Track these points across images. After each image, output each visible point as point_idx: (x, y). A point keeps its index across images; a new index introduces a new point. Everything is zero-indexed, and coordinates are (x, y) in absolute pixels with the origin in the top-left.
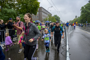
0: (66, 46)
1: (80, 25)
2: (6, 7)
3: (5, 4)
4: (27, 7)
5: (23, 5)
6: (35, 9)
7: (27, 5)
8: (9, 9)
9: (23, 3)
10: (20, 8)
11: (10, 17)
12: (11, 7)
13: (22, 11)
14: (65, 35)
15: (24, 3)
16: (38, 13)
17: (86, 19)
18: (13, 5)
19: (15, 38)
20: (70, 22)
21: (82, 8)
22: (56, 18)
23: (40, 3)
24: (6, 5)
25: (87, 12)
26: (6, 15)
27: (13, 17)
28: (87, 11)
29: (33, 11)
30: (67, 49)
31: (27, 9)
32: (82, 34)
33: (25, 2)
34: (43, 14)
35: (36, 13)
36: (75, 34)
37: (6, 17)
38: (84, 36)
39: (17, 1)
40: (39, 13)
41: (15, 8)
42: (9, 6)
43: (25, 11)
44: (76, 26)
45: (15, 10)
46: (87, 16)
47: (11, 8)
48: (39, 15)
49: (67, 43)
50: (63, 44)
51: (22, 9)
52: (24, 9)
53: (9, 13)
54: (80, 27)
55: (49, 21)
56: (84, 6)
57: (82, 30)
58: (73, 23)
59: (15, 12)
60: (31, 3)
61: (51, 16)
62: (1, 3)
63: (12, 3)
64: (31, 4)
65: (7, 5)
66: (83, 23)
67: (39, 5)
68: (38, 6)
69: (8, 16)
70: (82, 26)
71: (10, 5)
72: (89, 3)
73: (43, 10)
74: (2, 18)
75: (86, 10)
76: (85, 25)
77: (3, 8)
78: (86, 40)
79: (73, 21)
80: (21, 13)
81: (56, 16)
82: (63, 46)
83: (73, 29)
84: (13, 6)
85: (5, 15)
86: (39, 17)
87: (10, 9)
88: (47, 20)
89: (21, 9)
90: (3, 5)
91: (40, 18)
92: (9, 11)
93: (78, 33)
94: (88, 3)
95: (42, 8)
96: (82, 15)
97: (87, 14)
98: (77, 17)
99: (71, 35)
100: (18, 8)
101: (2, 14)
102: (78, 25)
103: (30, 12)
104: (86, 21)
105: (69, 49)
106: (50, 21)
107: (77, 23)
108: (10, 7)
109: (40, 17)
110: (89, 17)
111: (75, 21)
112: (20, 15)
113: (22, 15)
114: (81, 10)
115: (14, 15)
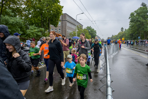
0: (107, 77)
1: (129, 42)
2: (7, 14)
3: (6, 8)
4: (41, 14)
5: (35, 11)
6: (56, 17)
7: (41, 10)
8: (12, 16)
10: (30, 16)
11: (14, 31)
12: (15, 14)
13: (33, 21)
14: (104, 60)
15: (38, 8)
16: (60, 23)
17: (138, 33)
18: (18, 11)
20: (112, 38)
21: (132, 15)
22: (89, 32)
23: (63, 7)
24: (7, 10)
25: (140, 21)
27: (19, 30)
28: (139, 19)
29: (52, 20)
30: (109, 83)
32: (133, 58)
33: (38, 5)
34: (68, 24)
35: (57, 23)
36: (121, 57)
38: (135, 61)
39: (26, 4)
40: (62, 23)
41: (22, 16)
42: (13, 12)
43: (39, 20)
44: (122, 45)
45: (21, 19)
46: (140, 27)
47: (15, 16)
48: (62, 26)
49: (108, 73)
50: (102, 75)
51: (34, 17)
52: (37, 17)
53: (12, 25)
54: (129, 46)
56: (135, 12)
57: (131, 50)
58: (117, 39)
59: (21, 21)
60: (49, 7)
61: (81, 28)
63: (17, 8)
64: (48, 9)
66: (134, 39)
67: (62, 10)
68: (60, 13)
69: (10, 28)
70: (132, 44)
71: (13, 11)
72: (142, 6)
73: (68, 18)
75: (137, 18)
76: (137, 42)
77: (2, 16)
78: (139, 66)
79: (117, 36)
80: (32, 24)
81: (89, 28)
82: (102, 77)
83: (117, 50)
84: (18, 12)
86: (62, 31)
87: (13, 18)
88: (74, 35)
89: (31, 18)
90: (1, 11)
92: (11, 20)
93: (125, 55)
94: (141, 8)
95: (66, 15)
96: (132, 27)
97: (139, 25)
98: (124, 30)
99: (114, 60)
100: (27, 16)
102: (125, 43)
103: (46, 21)
104: (138, 37)
105: (112, 82)
107: (123, 39)
108: (13, 14)
109: (64, 30)
110: (143, 29)
111: (121, 36)
112: (30, 27)
113: (33, 26)
114: (129, 18)
115: (21, 28)
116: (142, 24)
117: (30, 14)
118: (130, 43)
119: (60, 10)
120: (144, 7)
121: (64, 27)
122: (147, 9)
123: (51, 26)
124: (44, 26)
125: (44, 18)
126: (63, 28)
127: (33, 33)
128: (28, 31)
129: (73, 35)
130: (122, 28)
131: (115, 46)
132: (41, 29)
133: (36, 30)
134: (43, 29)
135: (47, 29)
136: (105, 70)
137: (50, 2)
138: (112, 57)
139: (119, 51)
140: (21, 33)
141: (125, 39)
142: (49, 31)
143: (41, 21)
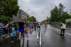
4: (8, 10)
5: (5, 8)
6: (16, 11)
7: (8, 8)
10: (2, 10)
13: (4, 13)
16: (18, 14)
17: (54, 19)
20: (43, 21)
21: (51, 11)
22: (33, 19)
25: (55, 14)
29: (14, 13)
32: (53, 30)
34: (22, 15)
35: (17, 14)
36: (48, 30)
38: (53, 32)
40: (19, 14)
44: (48, 24)
48: (19, 16)
51: (4, 11)
52: (6, 11)
56: (53, 10)
57: (52, 27)
61: (29, 17)
64: (12, 7)
67: (19, 8)
73: (22, 12)
79: (45, 21)
81: (32, 17)
94: (55, 8)
95: (21, 11)
96: (52, 16)
97: (55, 15)
98: (48, 18)
99: (45, 32)
104: (54, 21)
106: (29, 21)
107: (48, 22)
110: (56, 17)
111: (47, 20)
112: (2, 16)
113: (3, 16)
116: (56, 15)
117: (2, 9)
119: (18, 8)
120: (56, 8)
122: (57, 9)
123: (13, 16)
124: (10, 15)
125: (9, 12)
127: (3, 19)
128: (1, 18)
129: (25, 20)
132: (8, 17)
133: (5, 18)
134: (9, 17)
137: (13, 4)
138: (43, 30)
142: (12, 18)
143: (8, 13)
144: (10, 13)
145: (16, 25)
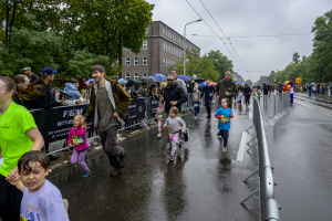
1: (314, 89)
2: (26, 24)
3: (23, 11)
4: (103, 24)
5: (89, 15)
6: (136, 29)
7: (102, 14)
8: (37, 30)
9: (88, 9)
10: (77, 28)
11: (39, 63)
12: (43, 23)
13: (84, 40)
14: (253, 131)
15: (94, 10)
16: (145, 44)
18: (50, 17)
19: (58, 142)
20: (270, 78)
21: (320, 22)
22: (216, 65)
23: (153, 6)
24: (25, 15)
26: (24, 55)
27: (52, 60)
29: (127, 38)
30: (270, 188)
31: (104, 28)
32: (324, 127)
33: (96, 4)
34: (165, 47)
35: (140, 44)
36: (295, 124)
37: (22, 60)
38: (329, 134)
39: (68, 2)
40: (151, 44)
41: (59, 29)
42: (38, 19)
43: (97, 36)
45: (57, 34)
47: (43, 28)
48: (151, 51)
49: (267, 162)
50: (248, 168)
51: (85, 30)
53: (36, 48)
54: (313, 97)
55: (190, 73)
56: (327, 14)
58: (284, 80)
59: (57, 41)
60: (120, 6)
61: (196, 56)
62: (8, 10)
63: (49, 10)
64: (120, 11)
65: (28, 16)
66: (326, 81)
67: (151, 14)
68: (147, 20)
69: (31, 56)
71: (40, 16)
73: (164, 33)
74: (10, 64)
77: (14, 28)
79: (283, 73)
80: (82, 47)
81: (215, 55)
82: (249, 173)
83: (285, 107)
84: (50, 19)
85: (20, 55)
86: (151, 61)
87: (38, 33)
88: (180, 71)
89: (80, 32)
90: (13, 18)
91: (154, 66)
92: (35, 38)
93: (306, 120)
95: (161, 26)
96: (319, 51)
98: (300, 59)
100: (69, 29)
101: (10, 52)
102: (305, 90)
103: (114, 39)
106: (195, 76)
107: (298, 80)
108: (38, 24)
109: (155, 59)
111: (292, 73)
112: (78, 54)
113: (84, 51)
114: (313, 30)
115: (56, 55)
117: (77, 23)
118: (317, 91)
119: (146, 13)
121: (155, 53)
123: (125, 50)
124: (108, 50)
125: (108, 32)
126: (154, 55)
127: (81, 66)
128: (72, 63)
130: (296, 55)
131: (278, 98)
132: (101, 57)
133: (91, 61)
134: (107, 58)
135: (115, 57)
136: (254, 155)
138: (272, 123)
139: (290, 109)
140: (56, 66)
141: (304, 81)
142: (120, 63)
143: (103, 39)
144: (110, 40)
145: (135, 94)
